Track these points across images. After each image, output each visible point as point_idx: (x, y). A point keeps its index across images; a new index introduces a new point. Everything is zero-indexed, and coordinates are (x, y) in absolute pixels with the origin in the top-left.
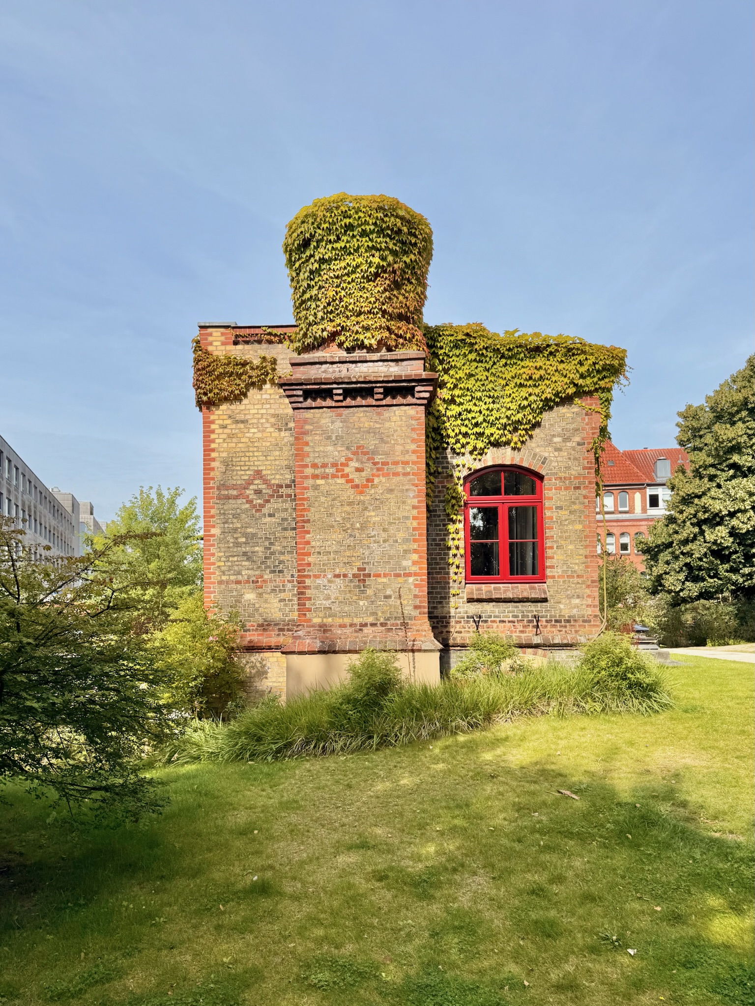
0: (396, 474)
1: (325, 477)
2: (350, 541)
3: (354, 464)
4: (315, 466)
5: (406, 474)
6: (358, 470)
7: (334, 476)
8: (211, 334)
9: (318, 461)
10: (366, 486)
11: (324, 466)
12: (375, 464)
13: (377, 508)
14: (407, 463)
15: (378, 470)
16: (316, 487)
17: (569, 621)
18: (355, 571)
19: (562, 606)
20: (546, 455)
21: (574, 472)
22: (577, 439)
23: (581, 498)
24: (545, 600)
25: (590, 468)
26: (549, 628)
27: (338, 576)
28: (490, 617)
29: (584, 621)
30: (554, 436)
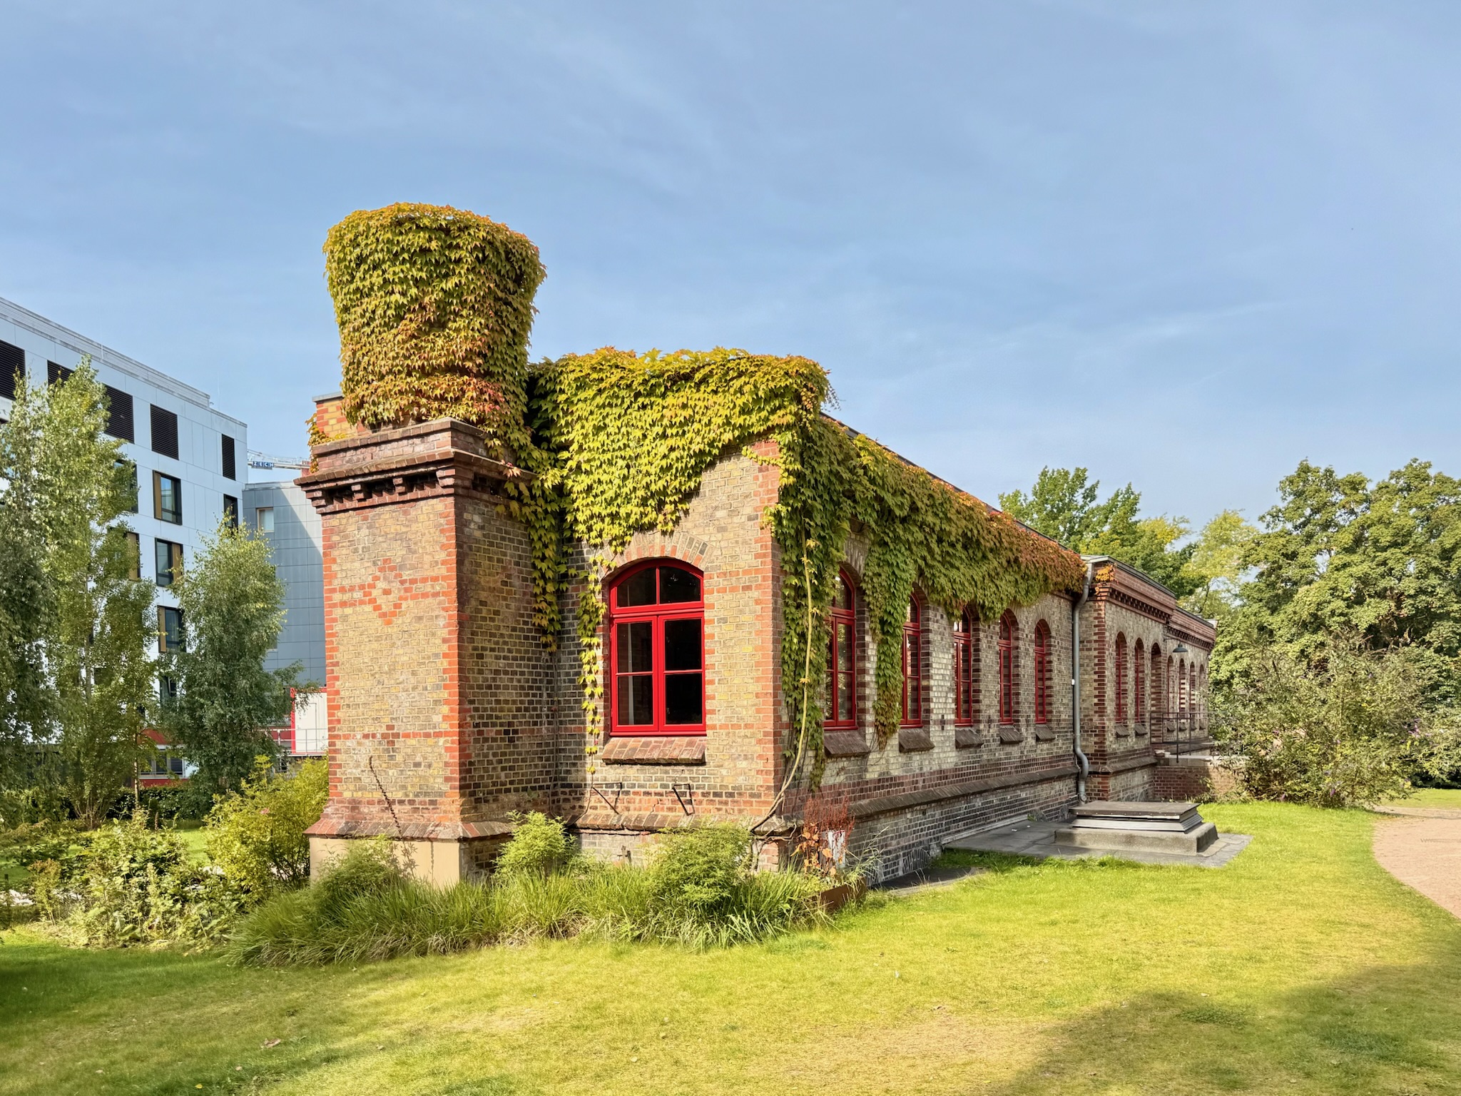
0: (425, 595)
1: (353, 605)
2: (377, 690)
3: (381, 585)
4: (343, 590)
5: (436, 595)
6: (387, 592)
7: (362, 602)
8: (326, 411)
9: (346, 583)
10: (394, 614)
11: (352, 589)
12: (402, 582)
13: (406, 643)
14: (435, 579)
15: (406, 590)
16: (345, 618)
17: (731, 795)
18: (384, 730)
19: (724, 772)
20: (706, 539)
21: (742, 564)
22: (748, 510)
23: (752, 603)
24: (701, 762)
25: (764, 555)
26: (704, 805)
27: (366, 736)
28: (634, 786)
29: (752, 795)
30: (716, 508)
